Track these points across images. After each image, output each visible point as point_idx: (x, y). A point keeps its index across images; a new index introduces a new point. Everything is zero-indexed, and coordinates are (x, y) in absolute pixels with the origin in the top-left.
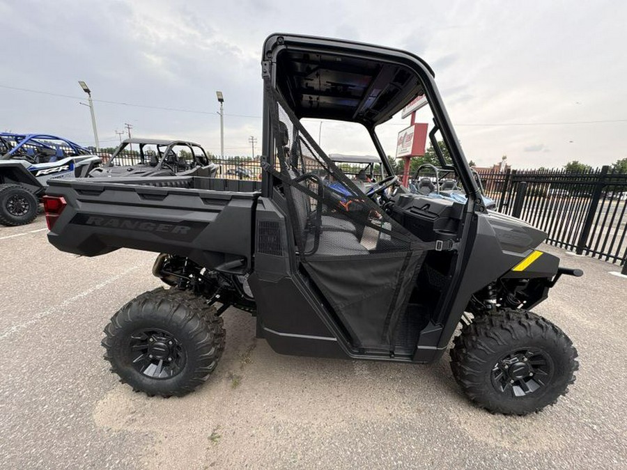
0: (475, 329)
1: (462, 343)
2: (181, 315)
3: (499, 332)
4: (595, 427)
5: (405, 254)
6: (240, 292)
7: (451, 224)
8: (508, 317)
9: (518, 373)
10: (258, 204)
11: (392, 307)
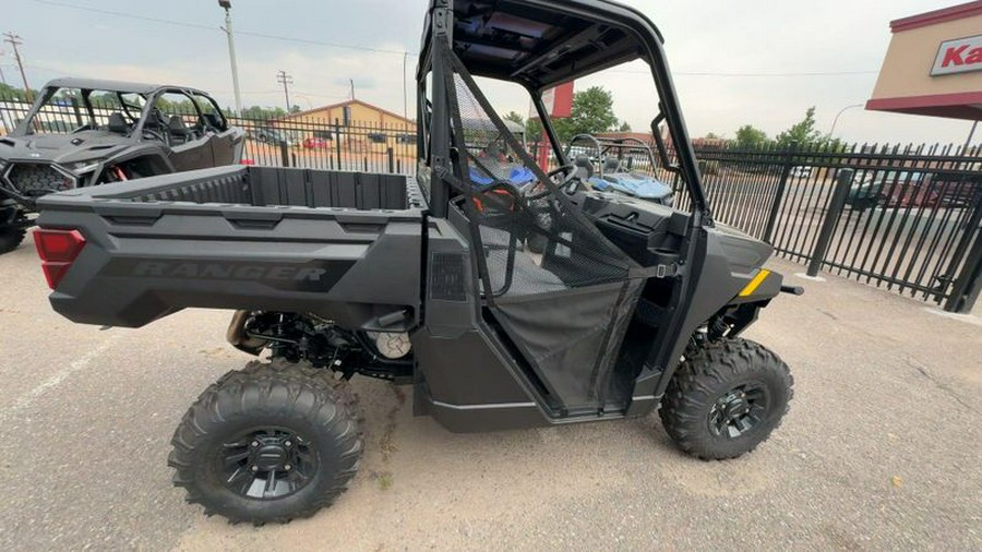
0: (692, 367)
1: (676, 385)
2: (307, 400)
3: (718, 367)
4: (804, 456)
5: (620, 284)
6: (370, 353)
7: (669, 240)
8: (727, 349)
9: (734, 412)
10: (430, 229)
11: (602, 353)
